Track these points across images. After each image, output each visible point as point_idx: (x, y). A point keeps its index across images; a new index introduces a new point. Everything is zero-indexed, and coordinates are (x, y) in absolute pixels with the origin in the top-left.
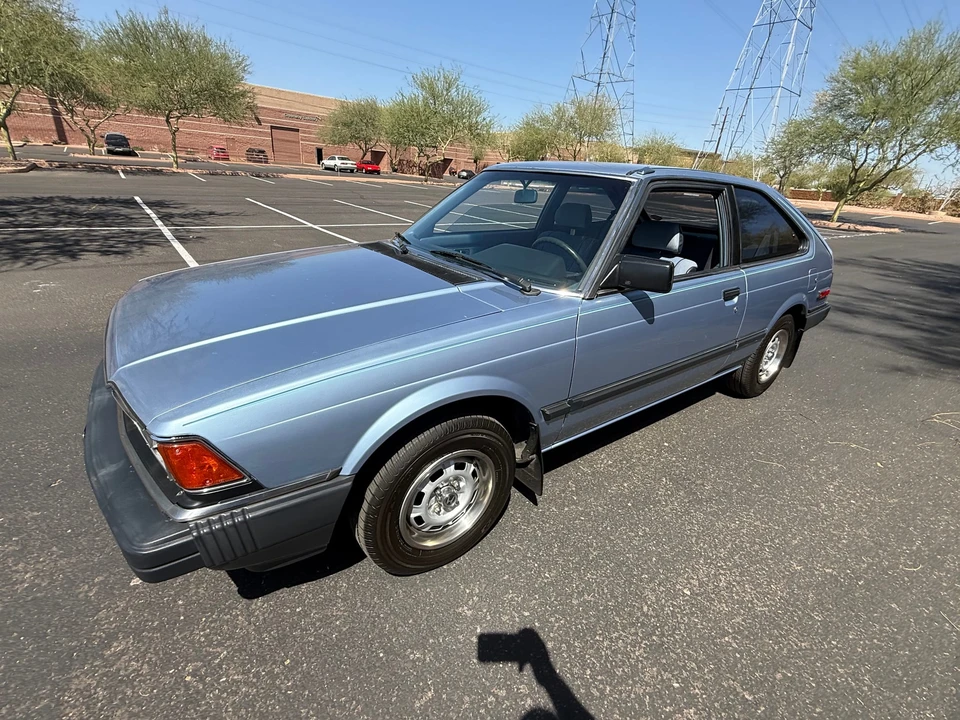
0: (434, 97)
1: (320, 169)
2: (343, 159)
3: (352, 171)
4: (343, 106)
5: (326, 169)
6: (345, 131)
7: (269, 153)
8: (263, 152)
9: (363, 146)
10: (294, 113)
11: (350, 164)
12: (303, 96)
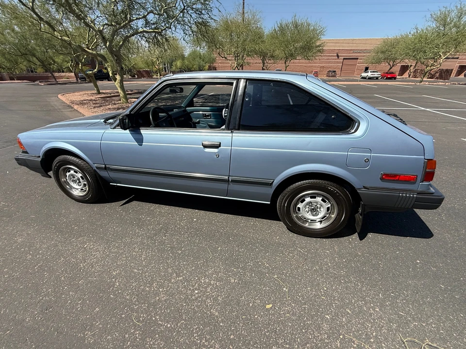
0: (444, 26)
1: (359, 79)
2: (374, 72)
3: (377, 78)
4: (385, 41)
5: (362, 78)
6: (381, 56)
7: (338, 72)
8: (335, 72)
9: (391, 63)
10: (358, 50)
11: (376, 75)
12: (367, 40)
